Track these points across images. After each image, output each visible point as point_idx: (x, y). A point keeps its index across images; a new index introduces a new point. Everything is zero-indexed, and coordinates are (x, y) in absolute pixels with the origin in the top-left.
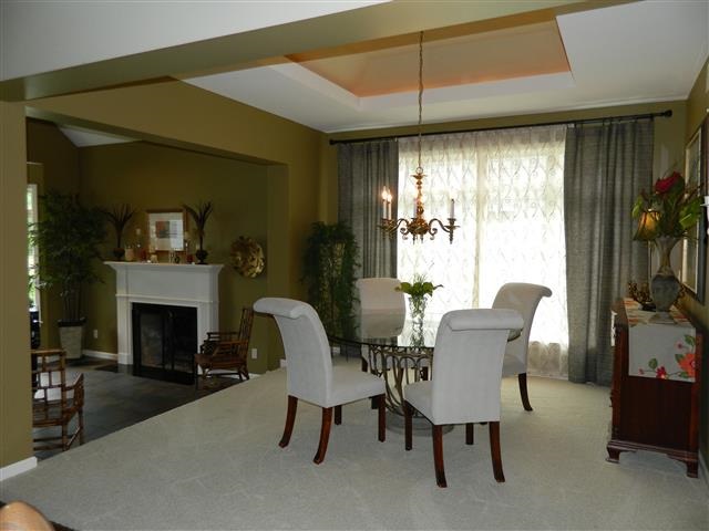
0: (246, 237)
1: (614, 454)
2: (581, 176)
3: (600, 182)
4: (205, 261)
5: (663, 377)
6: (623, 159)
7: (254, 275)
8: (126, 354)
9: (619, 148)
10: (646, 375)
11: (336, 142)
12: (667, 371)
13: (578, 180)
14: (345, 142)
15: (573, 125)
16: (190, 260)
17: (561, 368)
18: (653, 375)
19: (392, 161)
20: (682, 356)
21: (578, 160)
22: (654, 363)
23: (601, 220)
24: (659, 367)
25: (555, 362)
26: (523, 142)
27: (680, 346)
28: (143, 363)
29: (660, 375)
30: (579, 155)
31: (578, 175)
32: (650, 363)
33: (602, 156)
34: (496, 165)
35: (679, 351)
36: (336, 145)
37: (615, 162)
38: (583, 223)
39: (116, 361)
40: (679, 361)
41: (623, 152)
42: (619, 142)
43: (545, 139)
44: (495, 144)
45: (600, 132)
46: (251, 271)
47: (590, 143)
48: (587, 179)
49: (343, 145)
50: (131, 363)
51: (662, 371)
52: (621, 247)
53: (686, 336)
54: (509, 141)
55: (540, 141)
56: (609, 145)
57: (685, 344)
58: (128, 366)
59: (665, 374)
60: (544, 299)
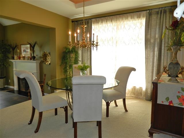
0: (45, 52)
1: (151, 134)
2: (151, 29)
3: (157, 31)
4: (35, 59)
5: (171, 105)
6: (166, 22)
7: (48, 64)
8: (16, 87)
9: (164, 18)
10: (164, 103)
11: (74, 21)
12: (173, 102)
13: (150, 31)
14: (76, 21)
15: (149, 11)
16: (31, 59)
17: (143, 95)
18: (167, 104)
19: (90, 27)
20: (179, 96)
21: (150, 24)
22: (167, 99)
23: (157, 44)
24: (170, 100)
25: (141, 93)
26: (131, 18)
27: (179, 92)
28: (21, 90)
29: (170, 103)
30: (150, 22)
31: (150, 29)
32: (166, 99)
33: (158, 21)
34: (123, 27)
35: (178, 94)
36: (74, 22)
37: (163, 23)
38: (151, 46)
39: (14, 89)
40: (178, 98)
41: (166, 19)
42: (164, 16)
43: (139, 17)
44: (122, 19)
45: (158, 13)
46: (48, 62)
47: (154, 17)
48: (153, 30)
49: (75, 22)
50: (18, 90)
51: (171, 102)
52: (164, 54)
53: (182, 88)
54: (127, 18)
55: (137, 18)
56: (161, 17)
57: (181, 91)
58: (17, 90)
59: (172, 103)
60: (133, 72)
